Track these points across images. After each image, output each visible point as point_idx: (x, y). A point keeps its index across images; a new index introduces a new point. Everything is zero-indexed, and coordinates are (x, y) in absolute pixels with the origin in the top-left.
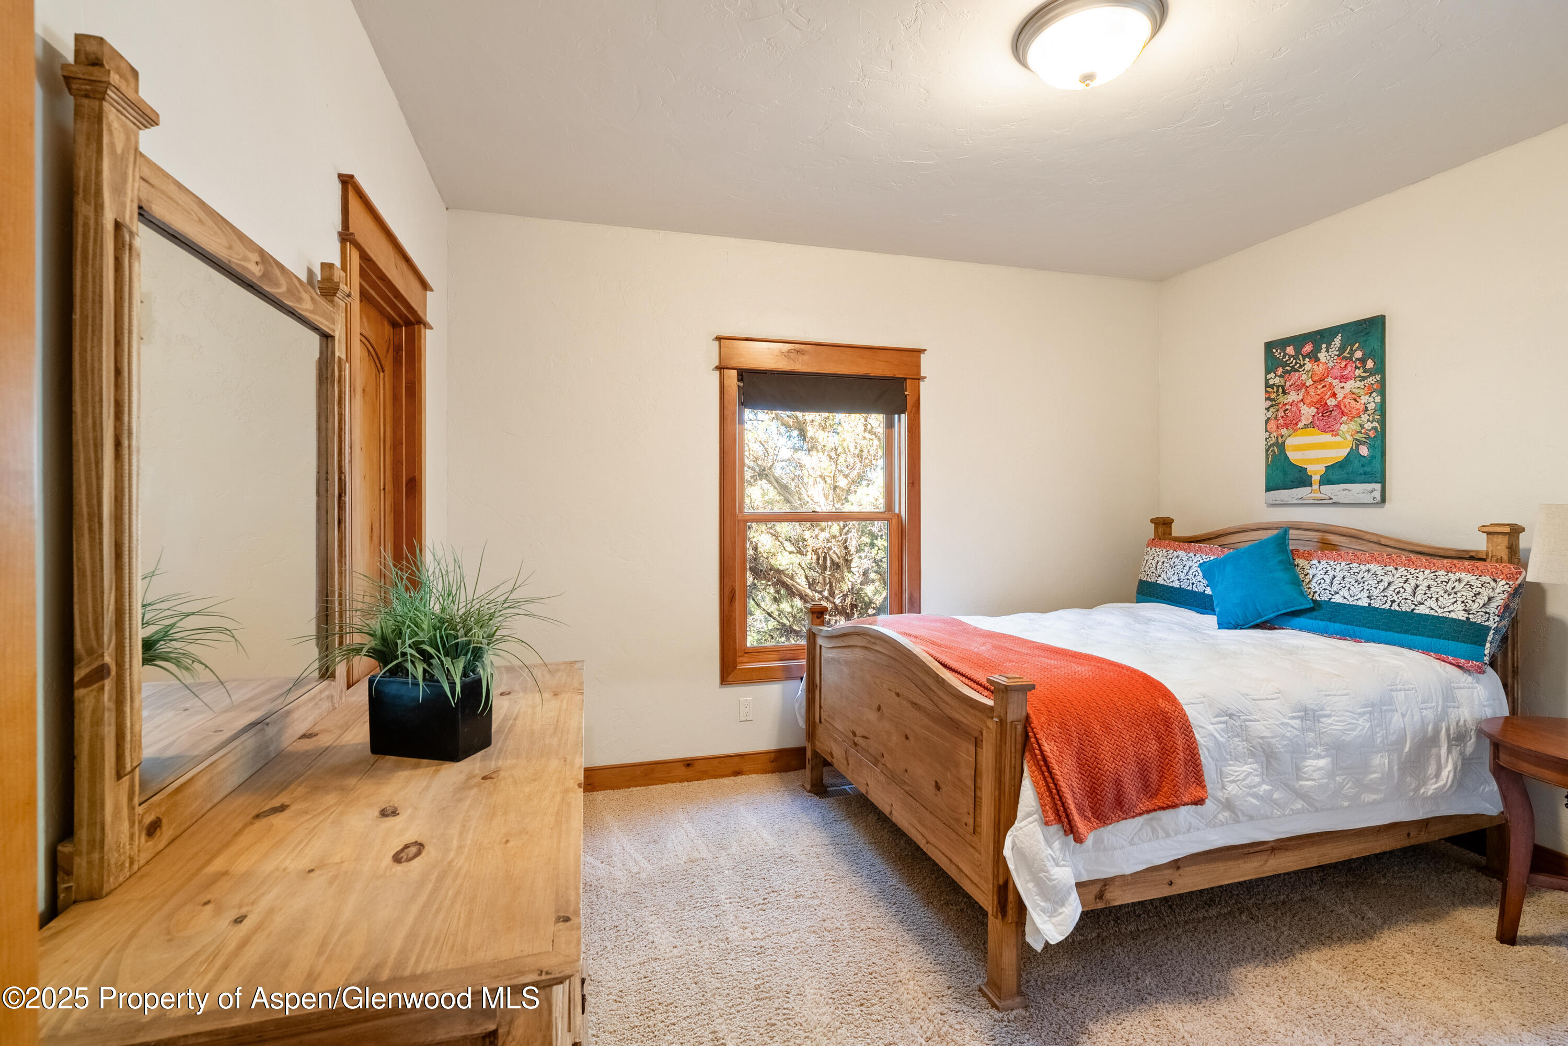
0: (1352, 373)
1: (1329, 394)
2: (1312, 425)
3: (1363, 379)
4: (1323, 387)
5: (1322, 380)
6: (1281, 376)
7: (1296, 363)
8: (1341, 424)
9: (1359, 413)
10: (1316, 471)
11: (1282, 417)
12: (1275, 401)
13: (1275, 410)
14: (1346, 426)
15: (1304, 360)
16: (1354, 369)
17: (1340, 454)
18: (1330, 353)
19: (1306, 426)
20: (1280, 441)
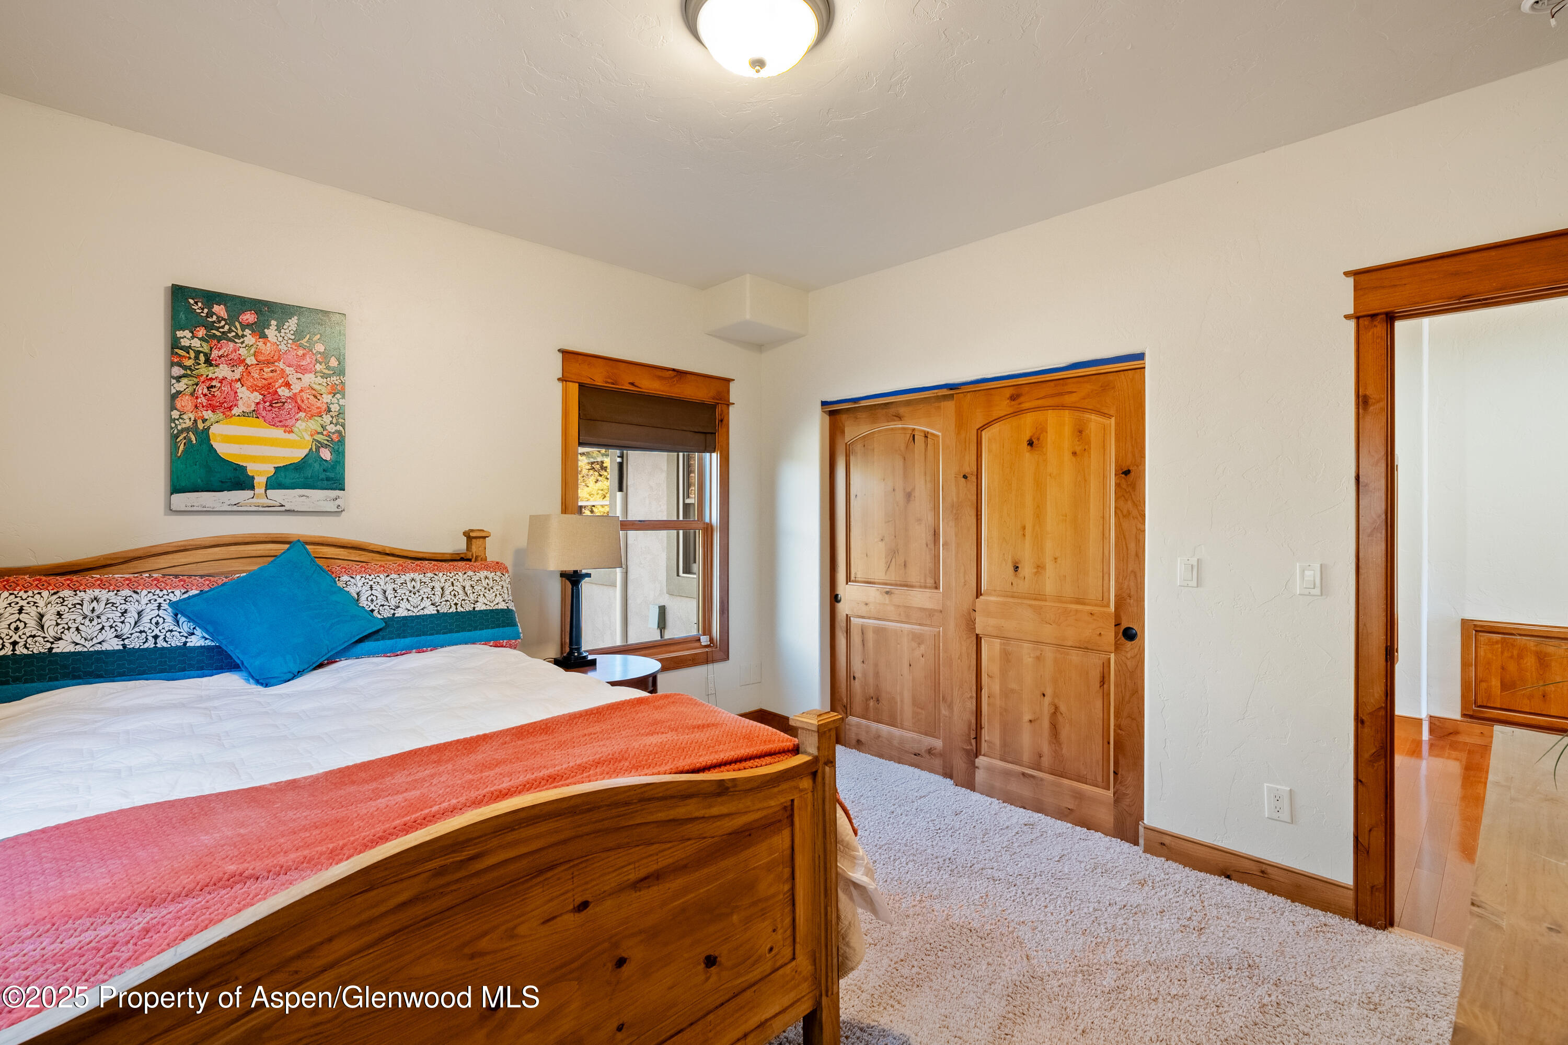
0: (311, 366)
1: (280, 381)
2: (255, 413)
3: (325, 376)
4: (272, 371)
5: (269, 363)
6: (202, 339)
7: (230, 331)
8: (297, 420)
9: (320, 412)
10: (261, 472)
11: (205, 395)
12: (192, 370)
13: (190, 383)
14: (304, 424)
15: (243, 330)
16: (314, 361)
17: (297, 455)
18: (283, 335)
19: (244, 414)
20: (201, 426)
